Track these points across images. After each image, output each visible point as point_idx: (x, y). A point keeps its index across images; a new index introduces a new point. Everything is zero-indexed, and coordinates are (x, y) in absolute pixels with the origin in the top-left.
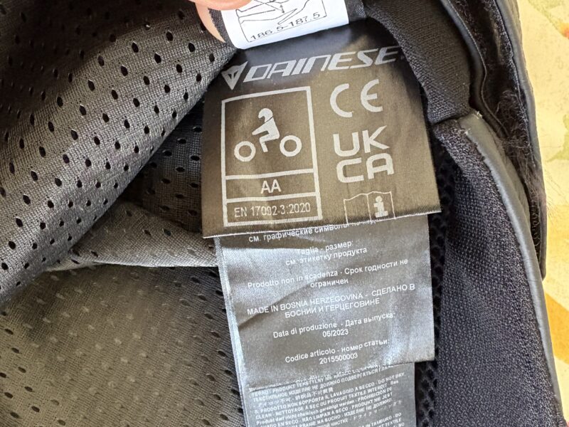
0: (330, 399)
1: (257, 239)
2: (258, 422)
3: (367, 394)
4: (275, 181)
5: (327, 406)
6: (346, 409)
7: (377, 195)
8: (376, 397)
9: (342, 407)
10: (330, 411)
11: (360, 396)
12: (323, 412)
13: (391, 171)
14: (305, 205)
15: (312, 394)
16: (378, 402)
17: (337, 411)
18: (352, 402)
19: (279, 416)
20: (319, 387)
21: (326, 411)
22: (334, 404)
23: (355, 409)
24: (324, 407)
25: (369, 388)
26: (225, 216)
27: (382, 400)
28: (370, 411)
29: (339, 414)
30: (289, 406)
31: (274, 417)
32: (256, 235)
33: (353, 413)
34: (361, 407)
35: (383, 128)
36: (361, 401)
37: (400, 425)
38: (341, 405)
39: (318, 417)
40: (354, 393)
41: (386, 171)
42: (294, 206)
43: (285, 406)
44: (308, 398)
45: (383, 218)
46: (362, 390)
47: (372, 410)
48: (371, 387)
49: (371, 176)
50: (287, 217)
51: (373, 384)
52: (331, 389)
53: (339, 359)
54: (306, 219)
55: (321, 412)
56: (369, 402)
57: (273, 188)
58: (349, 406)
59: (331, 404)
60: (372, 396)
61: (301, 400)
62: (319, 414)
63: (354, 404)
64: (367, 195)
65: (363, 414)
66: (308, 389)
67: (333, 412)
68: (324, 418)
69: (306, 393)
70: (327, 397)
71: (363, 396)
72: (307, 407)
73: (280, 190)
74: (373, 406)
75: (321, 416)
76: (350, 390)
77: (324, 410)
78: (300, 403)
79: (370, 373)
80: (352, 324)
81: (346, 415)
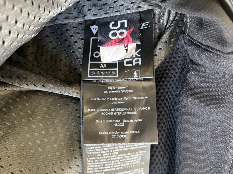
0: (116, 157)
1: (95, 81)
2: (87, 164)
3: (131, 157)
4: (105, 64)
5: (115, 160)
6: (122, 163)
7: (135, 71)
8: (134, 159)
9: (121, 162)
10: (116, 162)
11: (128, 158)
12: (113, 163)
13: (140, 64)
14: (113, 72)
15: (109, 154)
16: (135, 162)
17: (119, 163)
18: (125, 160)
19: (96, 162)
20: (113, 151)
21: (115, 162)
22: (118, 160)
23: (126, 163)
24: (114, 160)
25: (132, 155)
26: (89, 74)
27: (136, 161)
28: (131, 165)
29: (119, 164)
30: (100, 158)
31: (94, 162)
32: (95, 80)
33: (125, 165)
34: (128, 163)
35: (140, 50)
36: (128, 160)
37: (143, 173)
38: (120, 160)
39: (111, 164)
40: (126, 156)
41: (139, 64)
42: (110, 72)
43: (98, 158)
44: (108, 156)
45: (136, 78)
46: (129, 155)
47: (132, 165)
48: (133, 155)
49: (134, 65)
50: (107, 75)
51: (133, 153)
52: (117, 153)
53: (120, 136)
54: (113, 76)
55: (112, 162)
56: (131, 161)
57: (104, 66)
58: (124, 161)
59: (116, 160)
60: (133, 158)
61: (105, 156)
62: (112, 163)
63: (126, 161)
64: (132, 70)
65: (129, 166)
66: (108, 151)
67: (117, 163)
68: (113, 165)
69: (107, 153)
70: (115, 156)
71: (129, 158)
72: (107, 160)
73: (106, 67)
74: (133, 163)
75: (112, 164)
76: (125, 155)
77: (114, 161)
78: (105, 157)
79: (133, 148)
80: (126, 121)
81: (122, 165)
